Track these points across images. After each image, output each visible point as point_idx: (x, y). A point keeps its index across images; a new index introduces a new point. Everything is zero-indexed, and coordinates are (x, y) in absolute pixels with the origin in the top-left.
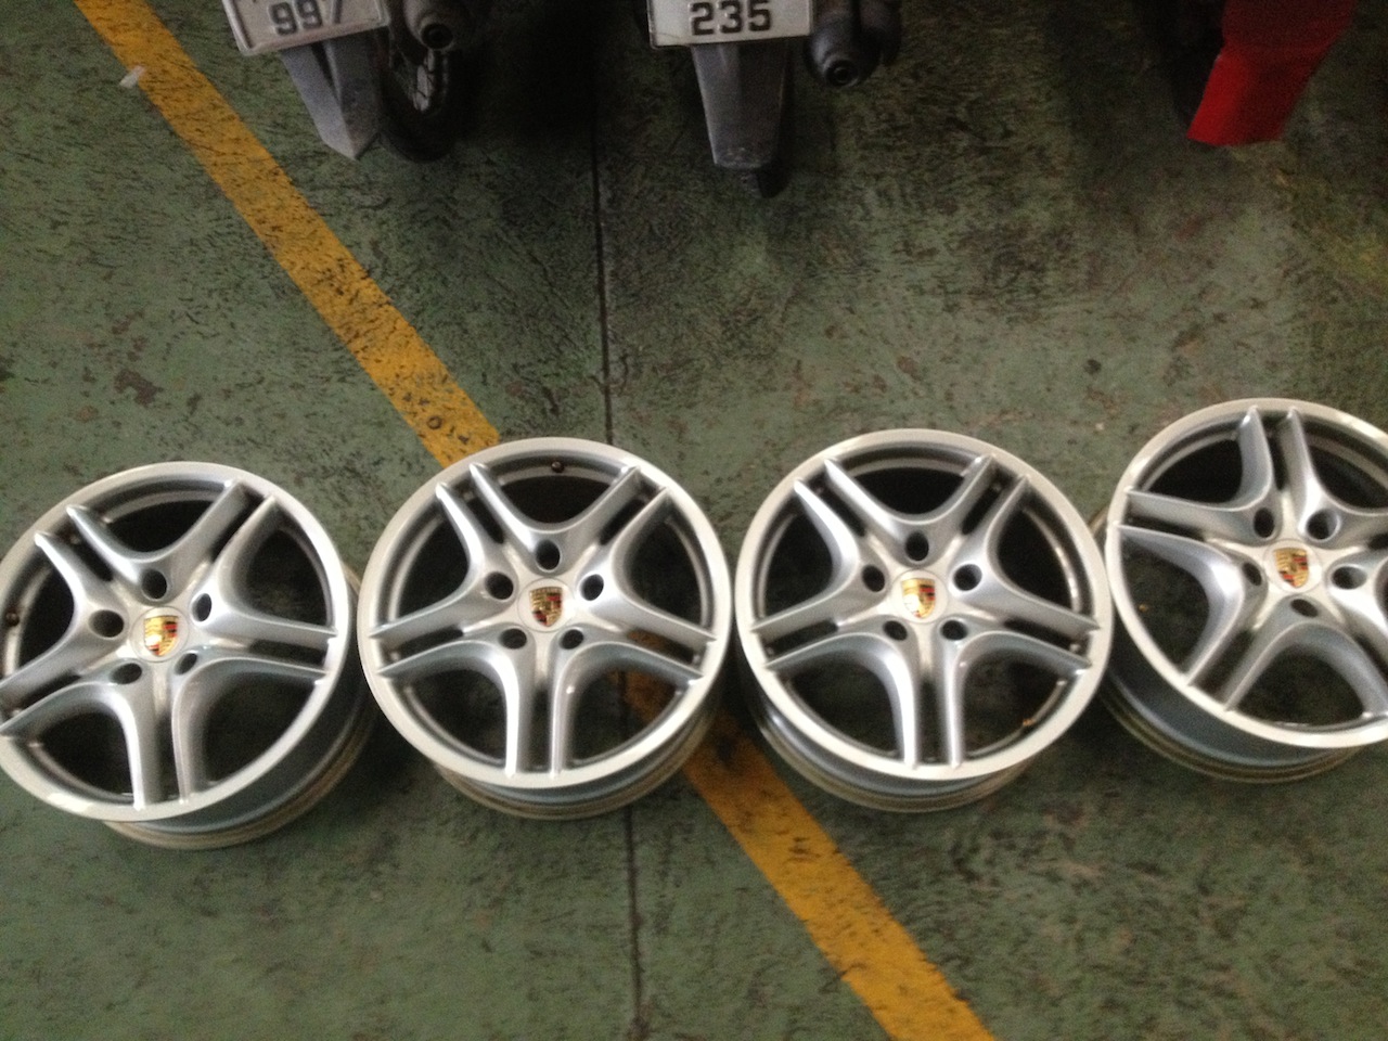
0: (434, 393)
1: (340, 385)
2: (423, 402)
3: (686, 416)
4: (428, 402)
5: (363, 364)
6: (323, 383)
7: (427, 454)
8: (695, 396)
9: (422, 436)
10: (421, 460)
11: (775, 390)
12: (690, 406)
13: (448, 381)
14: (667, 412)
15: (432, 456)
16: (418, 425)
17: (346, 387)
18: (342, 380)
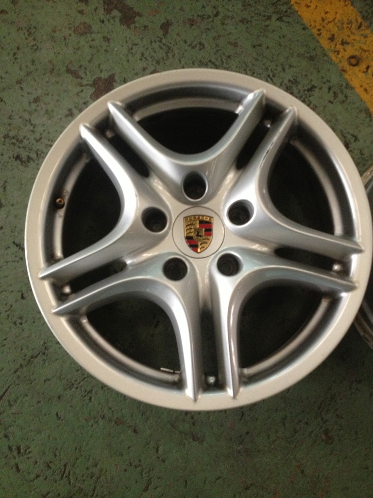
0: (352, 37)
1: (278, 23)
2: (343, 43)
4: (348, 43)
5: (296, 7)
6: (265, 21)
7: (348, 86)
9: (344, 71)
10: (345, 91)
13: (363, 28)
15: (352, 88)
16: (340, 62)
17: (283, 25)
18: (280, 19)
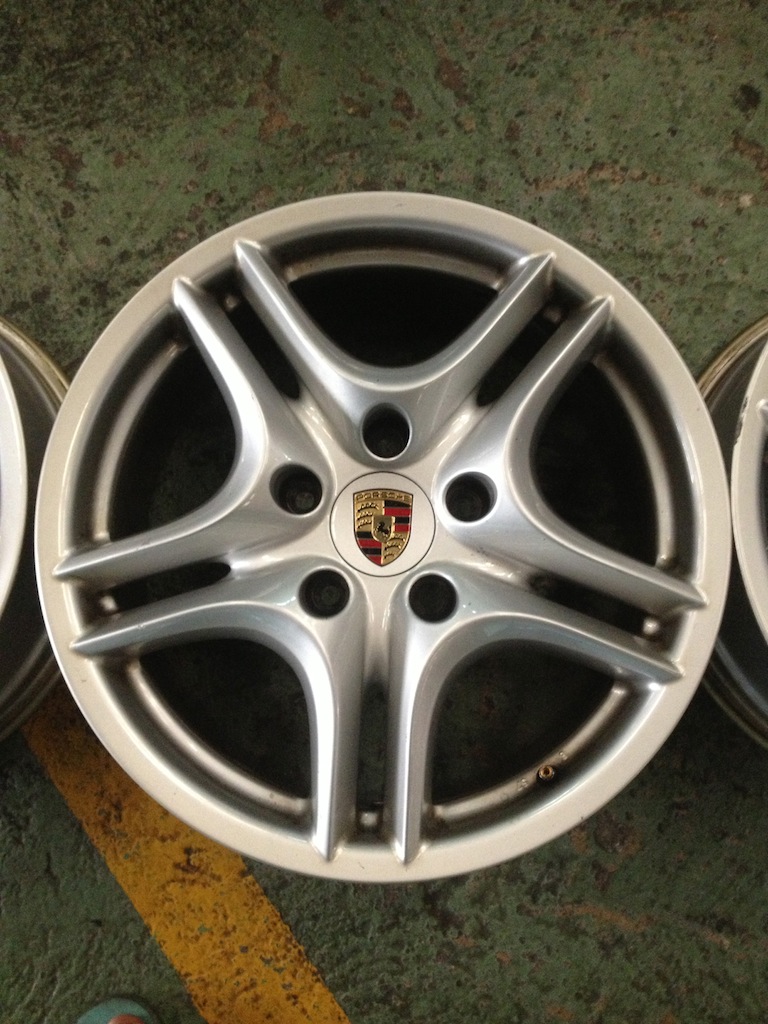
3: (81, 140)
8: (101, 106)
11: (231, 105)
12: (89, 126)
14: (51, 132)
